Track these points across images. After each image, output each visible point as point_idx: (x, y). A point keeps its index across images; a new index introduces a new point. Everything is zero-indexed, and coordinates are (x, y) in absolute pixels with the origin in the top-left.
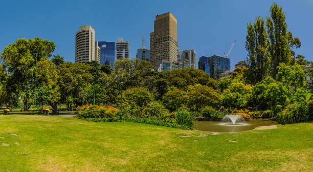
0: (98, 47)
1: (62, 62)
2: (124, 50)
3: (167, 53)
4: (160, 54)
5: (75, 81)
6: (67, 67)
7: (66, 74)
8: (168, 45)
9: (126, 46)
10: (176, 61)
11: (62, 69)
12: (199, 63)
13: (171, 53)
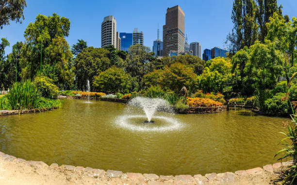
0: (119, 37)
1: (85, 47)
2: (139, 40)
3: (175, 44)
4: (170, 45)
5: (95, 64)
6: (89, 51)
7: (87, 58)
8: (176, 37)
9: (141, 36)
10: (183, 51)
11: (84, 53)
12: (203, 55)
13: (179, 44)
